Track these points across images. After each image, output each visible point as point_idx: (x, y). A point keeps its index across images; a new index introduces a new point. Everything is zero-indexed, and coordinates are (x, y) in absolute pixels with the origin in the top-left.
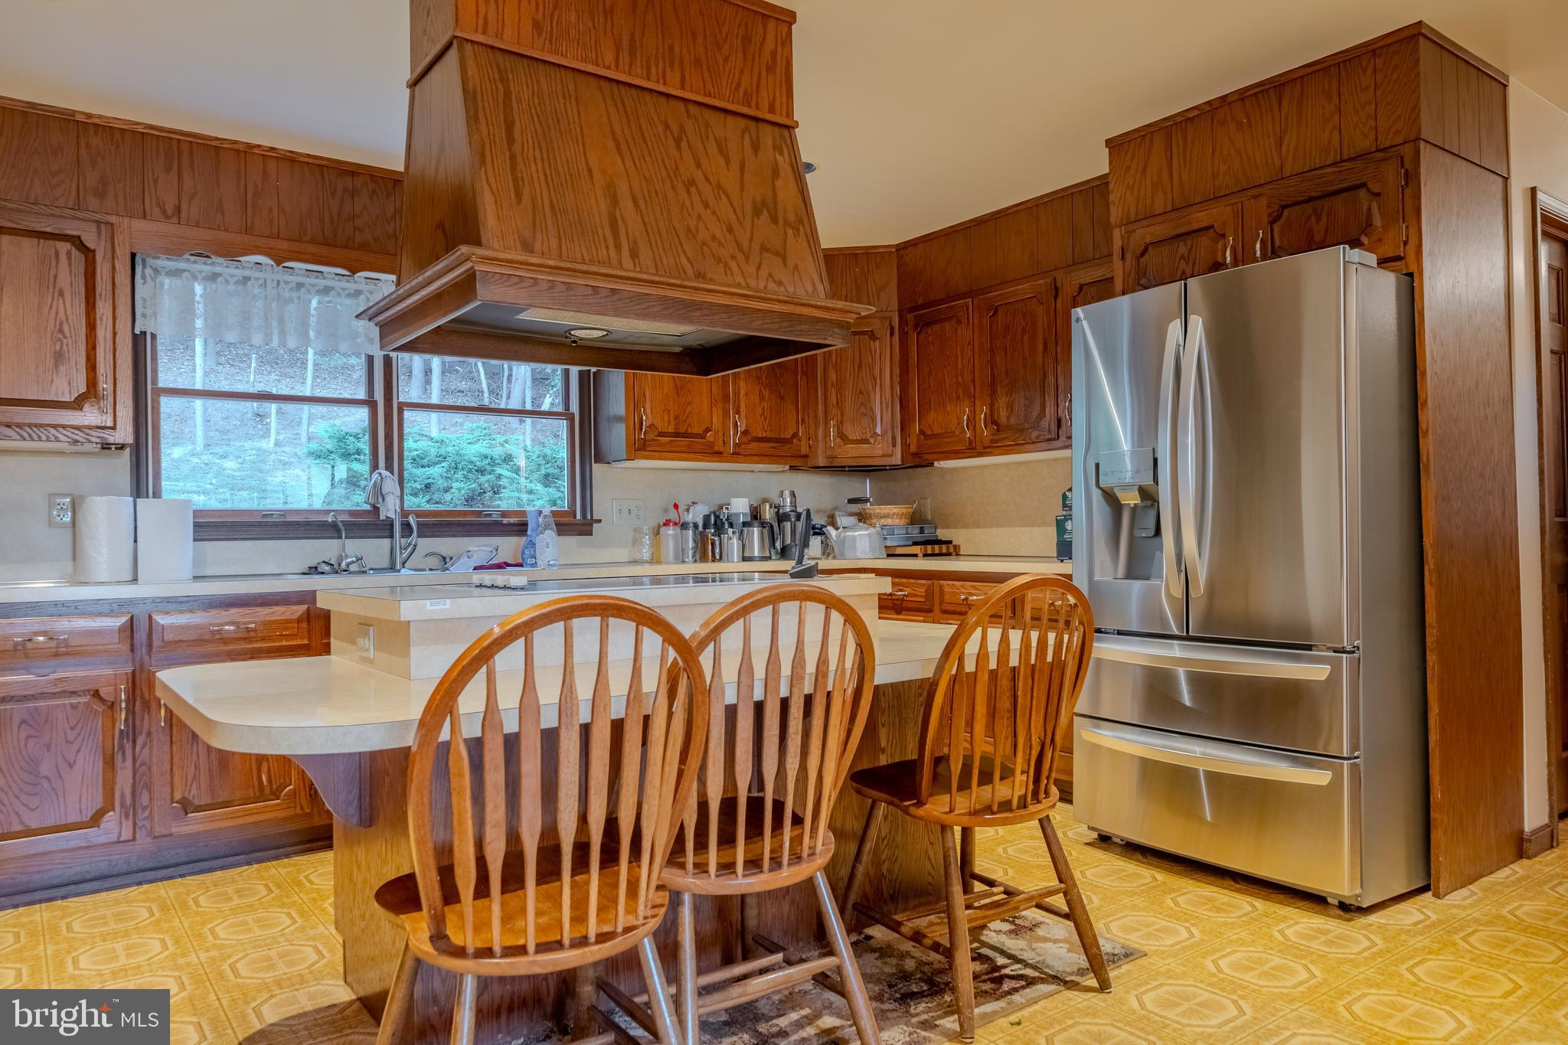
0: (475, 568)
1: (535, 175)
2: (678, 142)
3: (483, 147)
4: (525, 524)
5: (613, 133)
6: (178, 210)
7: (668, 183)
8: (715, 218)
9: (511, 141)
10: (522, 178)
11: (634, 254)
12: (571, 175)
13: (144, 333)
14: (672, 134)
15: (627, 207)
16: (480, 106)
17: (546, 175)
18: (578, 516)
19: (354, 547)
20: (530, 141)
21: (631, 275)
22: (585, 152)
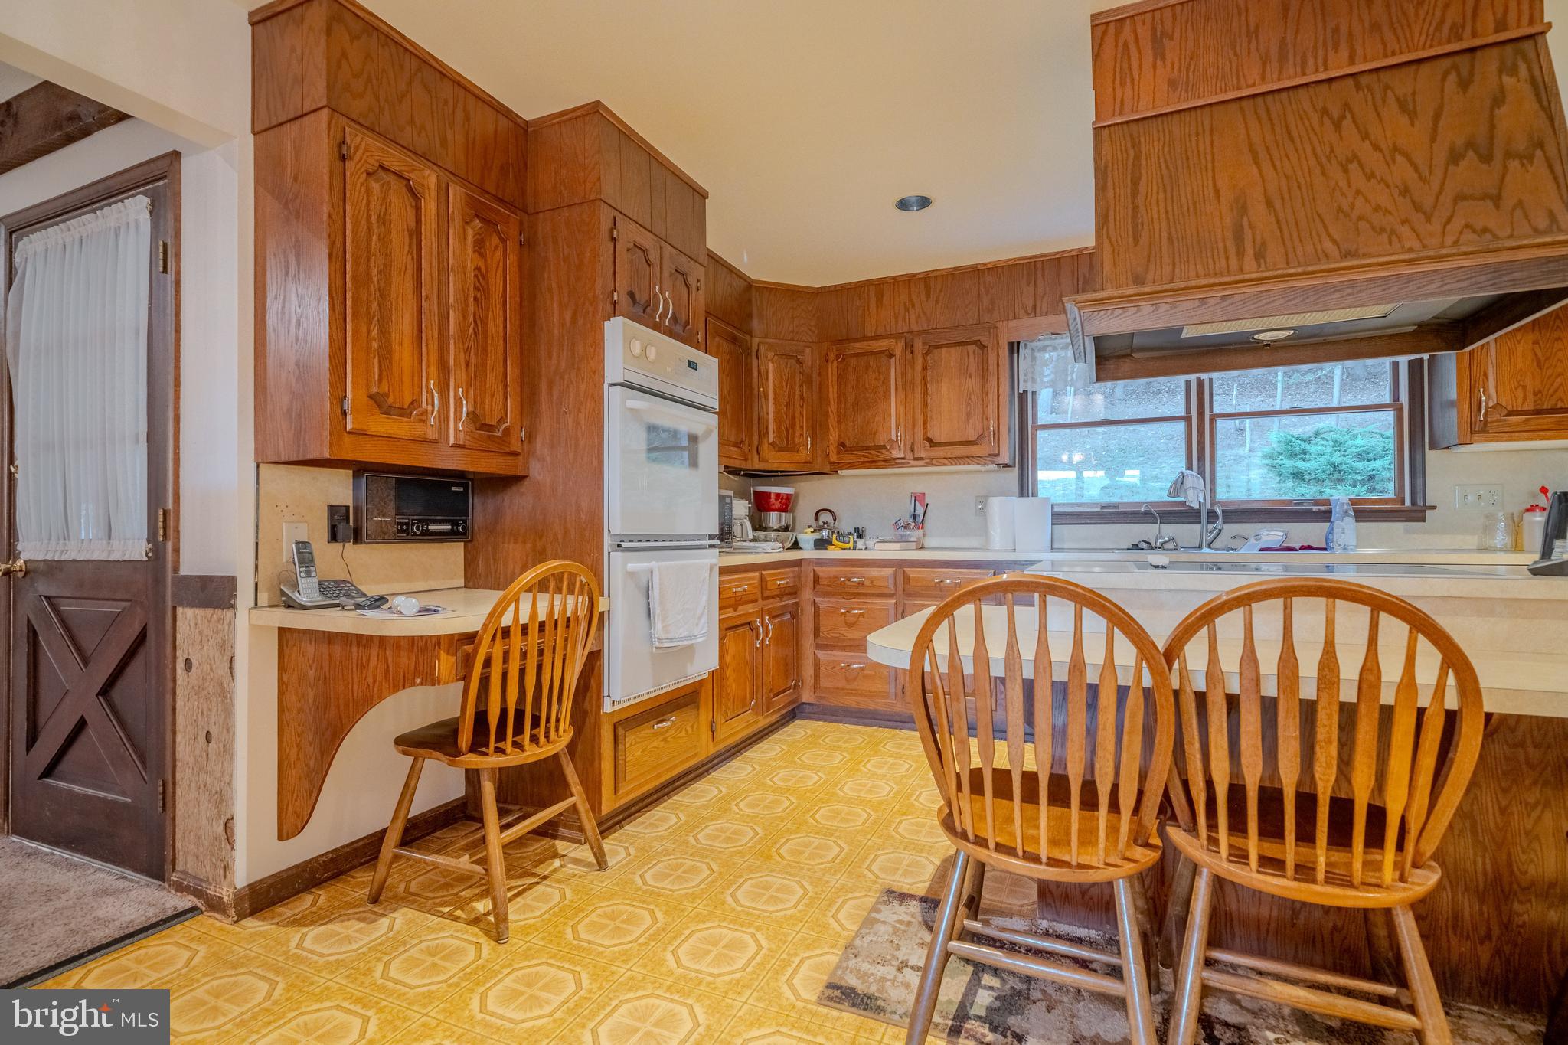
0: (1261, 550)
1: (1156, 216)
2: (1338, 125)
3: (1108, 210)
4: (1330, 512)
5: (1251, 145)
6: (1035, 307)
7: (1318, 171)
8: (1382, 185)
9: (1135, 193)
10: (1142, 224)
11: (1259, 256)
12: (1195, 204)
13: (1026, 392)
14: (1331, 119)
15: (1258, 211)
16: (1109, 179)
17: (1167, 212)
18: (1407, 503)
19: (1169, 530)
20: (1155, 188)
21: (1258, 275)
22: (1214, 177)
